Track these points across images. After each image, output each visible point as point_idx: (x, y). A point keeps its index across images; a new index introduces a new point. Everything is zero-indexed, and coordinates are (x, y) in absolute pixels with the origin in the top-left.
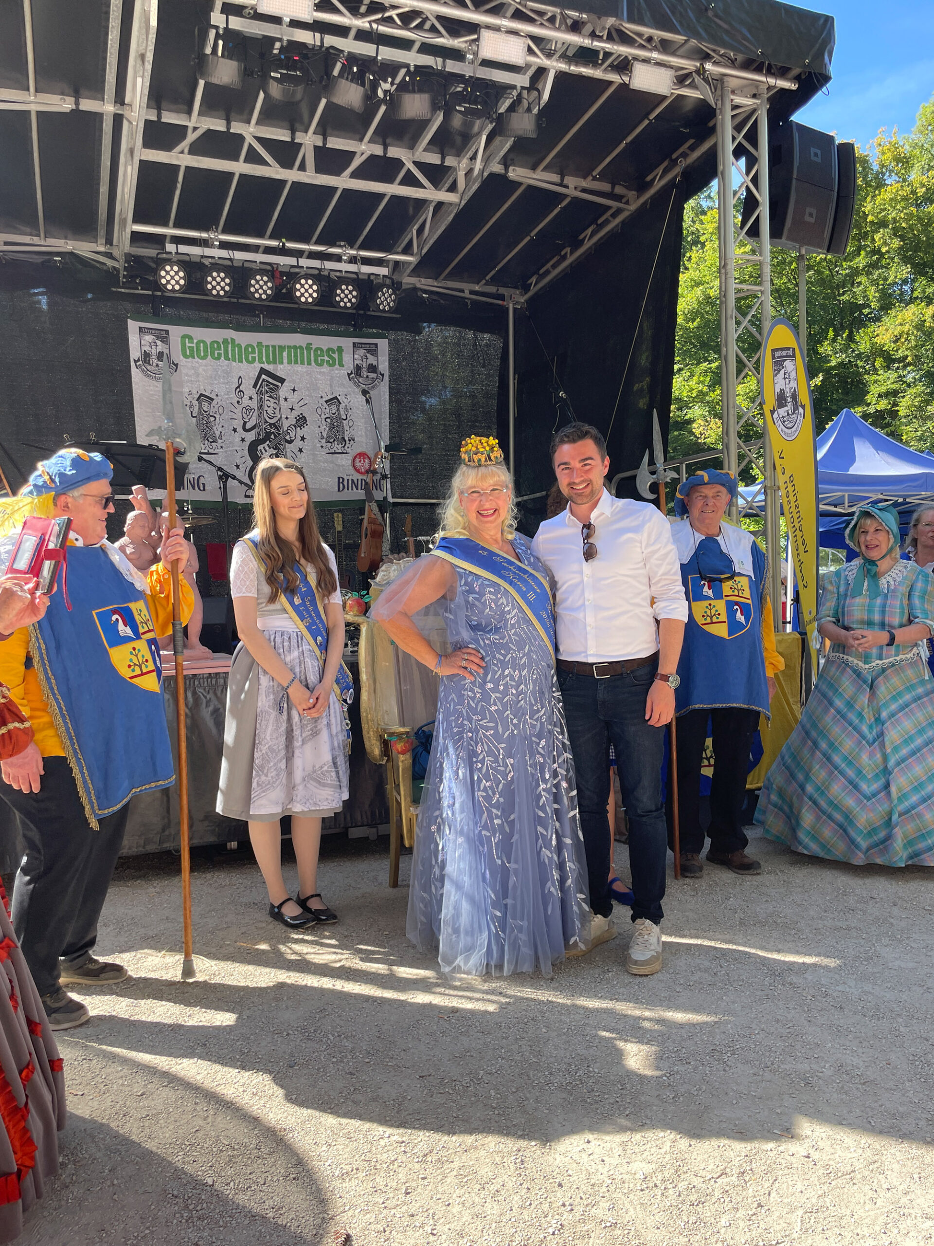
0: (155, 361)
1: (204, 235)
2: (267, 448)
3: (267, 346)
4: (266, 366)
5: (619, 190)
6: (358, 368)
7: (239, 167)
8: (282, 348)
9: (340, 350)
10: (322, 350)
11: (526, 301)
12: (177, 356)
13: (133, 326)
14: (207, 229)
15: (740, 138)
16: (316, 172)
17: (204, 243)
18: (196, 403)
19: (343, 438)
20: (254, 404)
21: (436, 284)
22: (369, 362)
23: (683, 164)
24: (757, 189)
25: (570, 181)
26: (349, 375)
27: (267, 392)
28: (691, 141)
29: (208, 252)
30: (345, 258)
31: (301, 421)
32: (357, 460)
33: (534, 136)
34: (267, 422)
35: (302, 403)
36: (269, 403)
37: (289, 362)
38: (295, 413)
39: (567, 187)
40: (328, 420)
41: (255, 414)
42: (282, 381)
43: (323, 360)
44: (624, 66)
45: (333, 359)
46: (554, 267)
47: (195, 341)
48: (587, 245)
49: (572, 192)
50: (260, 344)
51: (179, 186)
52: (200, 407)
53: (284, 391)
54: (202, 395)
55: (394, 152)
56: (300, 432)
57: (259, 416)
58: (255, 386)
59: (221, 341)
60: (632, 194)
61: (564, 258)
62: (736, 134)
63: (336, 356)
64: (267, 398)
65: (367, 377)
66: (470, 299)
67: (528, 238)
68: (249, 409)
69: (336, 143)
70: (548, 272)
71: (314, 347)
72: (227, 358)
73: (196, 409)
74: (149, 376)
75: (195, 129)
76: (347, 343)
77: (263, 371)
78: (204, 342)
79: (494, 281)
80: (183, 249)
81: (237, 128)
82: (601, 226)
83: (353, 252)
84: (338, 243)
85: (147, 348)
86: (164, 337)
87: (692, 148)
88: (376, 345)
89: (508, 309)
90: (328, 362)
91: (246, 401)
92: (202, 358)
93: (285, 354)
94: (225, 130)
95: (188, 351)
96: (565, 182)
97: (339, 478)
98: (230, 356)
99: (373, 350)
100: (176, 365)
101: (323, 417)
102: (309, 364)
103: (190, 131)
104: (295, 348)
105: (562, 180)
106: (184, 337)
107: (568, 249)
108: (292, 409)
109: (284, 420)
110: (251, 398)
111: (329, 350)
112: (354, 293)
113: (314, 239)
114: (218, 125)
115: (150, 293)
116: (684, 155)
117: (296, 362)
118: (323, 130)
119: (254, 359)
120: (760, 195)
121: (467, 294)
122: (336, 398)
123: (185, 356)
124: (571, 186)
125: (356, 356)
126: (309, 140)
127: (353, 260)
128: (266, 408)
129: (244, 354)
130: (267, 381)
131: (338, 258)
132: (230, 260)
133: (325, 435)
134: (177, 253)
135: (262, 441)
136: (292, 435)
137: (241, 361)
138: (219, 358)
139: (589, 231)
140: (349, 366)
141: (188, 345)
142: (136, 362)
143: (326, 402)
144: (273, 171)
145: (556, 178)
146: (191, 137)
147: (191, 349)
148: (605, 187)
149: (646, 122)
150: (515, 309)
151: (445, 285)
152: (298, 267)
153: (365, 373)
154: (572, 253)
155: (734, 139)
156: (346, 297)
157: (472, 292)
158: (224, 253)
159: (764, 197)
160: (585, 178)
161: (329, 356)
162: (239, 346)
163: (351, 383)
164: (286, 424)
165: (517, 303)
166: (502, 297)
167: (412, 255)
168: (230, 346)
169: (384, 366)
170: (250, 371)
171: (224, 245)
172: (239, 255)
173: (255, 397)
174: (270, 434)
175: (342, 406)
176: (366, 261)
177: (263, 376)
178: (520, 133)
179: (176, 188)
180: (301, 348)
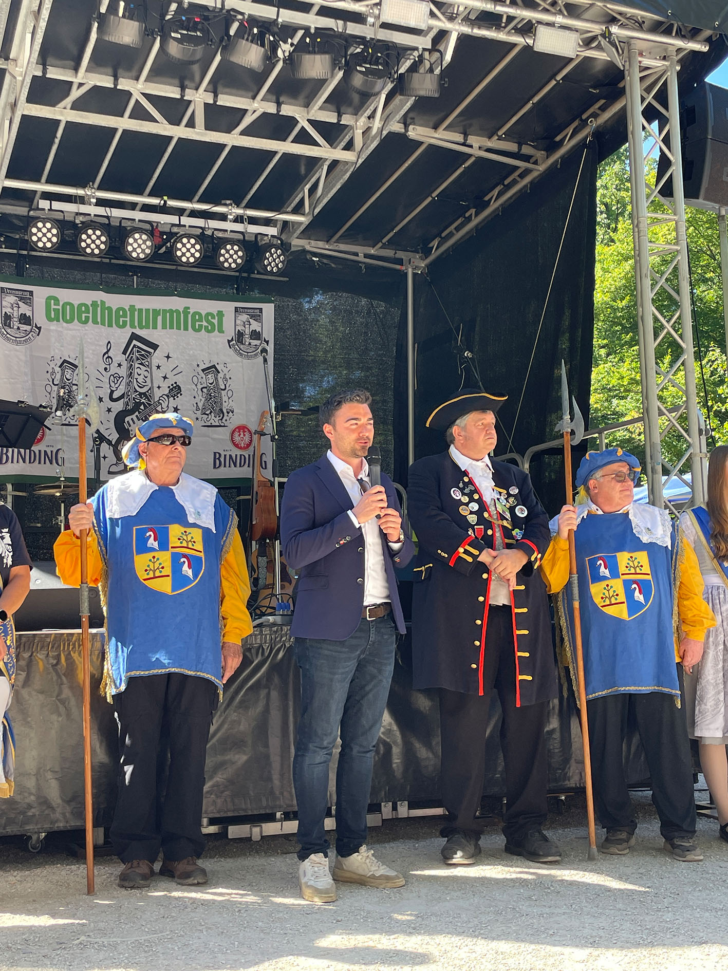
0: (15, 323)
1: (81, 192)
2: (135, 419)
3: (140, 310)
4: (138, 332)
5: (526, 150)
6: (240, 335)
7: (124, 123)
8: (156, 312)
9: (220, 314)
10: (200, 314)
11: (428, 266)
12: (39, 318)
14: (84, 186)
15: (649, 98)
16: (206, 129)
17: (81, 200)
18: (58, 369)
19: (221, 410)
20: (123, 371)
21: (327, 247)
22: (252, 328)
23: (593, 124)
24: (669, 149)
25: (473, 140)
26: (229, 341)
27: (138, 359)
28: (602, 102)
29: (84, 209)
30: (230, 217)
31: (175, 390)
32: (236, 434)
33: (436, 95)
34: (136, 391)
35: (175, 372)
36: (140, 372)
37: (164, 327)
38: (169, 382)
39: (471, 146)
40: (205, 390)
41: (124, 383)
42: (155, 347)
43: (200, 326)
44: (528, 29)
45: (213, 325)
46: (458, 229)
47: (61, 304)
48: (493, 206)
49: (476, 152)
50: (132, 308)
51: (57, 141)
52: (63, 374)
53: (157, 358)
54: (65, 361)
55: (288, 110)
56: (173, 403)
57: (128, 384)
58: (124, 353)
59: (89, 303)
60: (540, 154)
61: (469, 219)
62: (645, 95)
63: (215, 321)
64: (137, 365)
65: (250, 344)
66: (364, 263)
67: (430, 199)
68: (117, 377)
69: (226, 100)
70: (451, 235)
71: (192, 311)
72: (95, 322)
73: (58, 376)
74: (9, 339)
75: (81, 85)
76: (228, 307)
77: (134, 337)
78: (71, 305)
79: (391, 244)
80: (56, 205)
81: (124, 84)
82: (508, 187)
83: (240, 211)
84: (223, 202)
85: (8, 310)
86: (27, 298)
87: (603, 109)
88: (261, 310)
89: (406, 274)
90: (206, 327)
91: (114, 369)
92: (67, 322)
93: (160, 318)
94: (112, 86)
95: (53, 313)
96: (468, 142)
97: (215, 453)
98: (99, 320)
99: (257, 316)
100: (39, 329)
101: (200, 387)
102: (186, 329)
103: (75, 87)
104: (171, 311)
105: (465, 139)
106: (49, 298)
107: (473, 211)
108: (165, 378)
109: (156, 389)
110: (120, 365)
111: (208, 314)
112: (240, 253)
113: (197, 198)
114: (106, 82)
115: (15, 251)
116: (595, 116)
117: (171, 327)
118: (214, 89)
119: (125, 323)
120: (673, 155)
121: (361, 258)
122: (214, 366)
123: (49, 319)
124: (476, 145)
125: (238, 322)
126: (199, 98)
127: (239, 219)
128: (136, 376)
129: (113, 318)
130: (138, 347)
131: (223, 217)
132: (108, 217)
133: (200, 405)
134: (50, 210)
135: (131, 412)
136: (165, 405)
137: (110, 325)
138: (86, 322)
139: (495, 192)
140: (230, 333)
141: (53, 307)
143: (203, 370)
144: (162, 128)
145: (459, 138)
146: (75, 94)
147: (56, 310)
148: (512, 147)
149: (553, 83)
150: (414, 275)
151: (336, 248)
152: (179, 225)
153: (248, 340)
154: (476, 215)
155: (643, 99)
156: (231, 257)
157: (366, 256)
158: (101, 211)
159: (676, 158)
160: (490, 138)
161: (208, 321)
162: (110, 309)
163: (231, 352)
164: (157, 394)
165: (416, 268)
166: (400, 262)
167: (303, 214)
168: (99, 309)
169: (269, 332)
170: (121, 337)
171: (101, 203)
172: (117, 213)
173: (125, 364)
174: (141, 403)
175: (221, 375)
176: (253, 221)
177: (135, 342)
178: (422, 93)
179: (52, 143)
180: (177, 311)
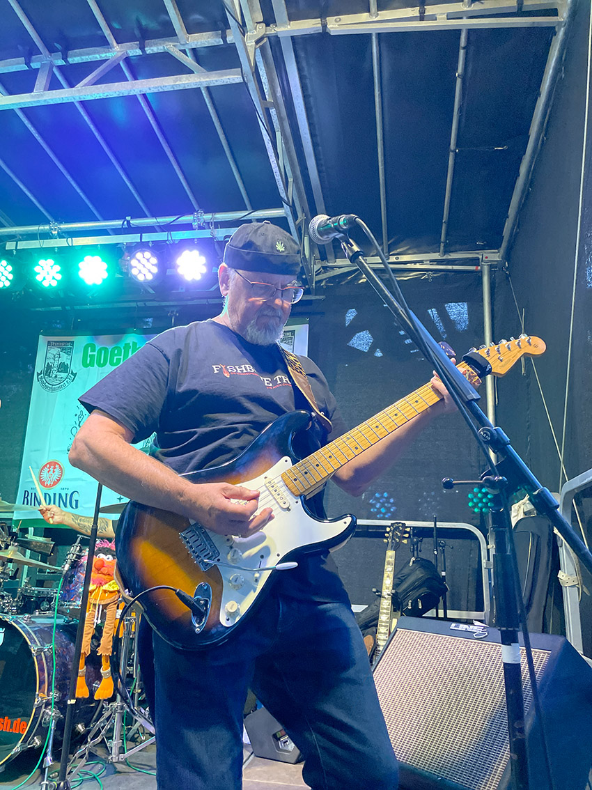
0: (54, 372)
12: (77, 366)
13: (42, 341)
29: (47, 243)
74: (47, 387)
80: (23, 245)
85: (50, 361)
86: (68, 348)
88: (293, 332)
95: (89, 359)
100: (75, 375)
106: (88, 346)
123: (85, 365)
131: (188, 226)
141: (90, 353)
142: (38, 374)
158: (63, 242)
168: (131, 350)
171: (64, 234)
